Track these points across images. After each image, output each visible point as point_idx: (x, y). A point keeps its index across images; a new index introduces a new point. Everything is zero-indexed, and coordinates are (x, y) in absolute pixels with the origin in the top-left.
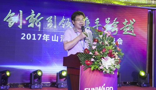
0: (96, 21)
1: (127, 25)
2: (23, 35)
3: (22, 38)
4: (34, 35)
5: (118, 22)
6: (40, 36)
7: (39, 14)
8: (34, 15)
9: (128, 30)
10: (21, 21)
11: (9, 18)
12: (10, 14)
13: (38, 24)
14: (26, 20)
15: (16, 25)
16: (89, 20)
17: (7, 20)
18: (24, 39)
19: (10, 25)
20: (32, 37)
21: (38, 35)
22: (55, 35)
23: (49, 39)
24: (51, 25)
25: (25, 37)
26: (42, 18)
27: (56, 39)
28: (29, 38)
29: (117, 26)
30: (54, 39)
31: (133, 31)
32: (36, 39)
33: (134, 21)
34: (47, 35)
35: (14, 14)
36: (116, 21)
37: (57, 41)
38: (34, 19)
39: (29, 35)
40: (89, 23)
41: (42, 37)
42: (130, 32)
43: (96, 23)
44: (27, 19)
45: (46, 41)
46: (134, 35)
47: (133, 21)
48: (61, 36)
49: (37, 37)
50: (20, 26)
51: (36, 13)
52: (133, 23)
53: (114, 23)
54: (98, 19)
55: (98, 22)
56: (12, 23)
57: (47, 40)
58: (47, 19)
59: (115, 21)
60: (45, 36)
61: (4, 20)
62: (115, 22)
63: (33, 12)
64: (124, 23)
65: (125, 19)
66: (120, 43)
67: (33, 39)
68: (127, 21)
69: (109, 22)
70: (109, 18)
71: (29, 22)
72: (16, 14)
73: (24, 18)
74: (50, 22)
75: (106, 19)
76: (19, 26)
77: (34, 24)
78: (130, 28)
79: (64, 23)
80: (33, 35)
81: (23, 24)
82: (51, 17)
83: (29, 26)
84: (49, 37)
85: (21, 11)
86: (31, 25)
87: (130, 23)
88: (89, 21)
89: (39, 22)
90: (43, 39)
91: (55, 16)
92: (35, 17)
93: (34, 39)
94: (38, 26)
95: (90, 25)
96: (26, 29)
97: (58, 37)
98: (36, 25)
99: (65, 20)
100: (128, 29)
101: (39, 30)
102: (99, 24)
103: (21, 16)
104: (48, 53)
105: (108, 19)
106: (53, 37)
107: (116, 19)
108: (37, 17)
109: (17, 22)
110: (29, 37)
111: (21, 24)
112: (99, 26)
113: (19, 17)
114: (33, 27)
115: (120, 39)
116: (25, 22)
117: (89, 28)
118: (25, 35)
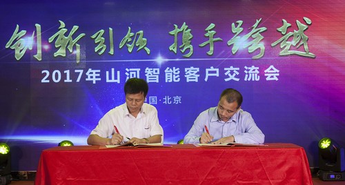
0: (207, 32)
1: (291, 34)
2: (45, 74)
3: (44, 81)
4: (68, 72)
5: (263, 29)
6: (79, 73)
7: (76, 28)
8: (66, 30)
9: (292, 46)
10: (39, 46)
11: (15, 41)
12: (18, 33)
13: (74, 48)
14: (50, 42)
15: (29, 54)
16: (189, 30)
17: (11, 45)
18: (48, 81)
19: (19, 55)
20: (64, 76)
21: (76, 71)
22: (113, 69)
23: (100, 79)
24: (102, 48)
25: (50, 78)
26: (83, 35)
27: (116, 78)
28: (57, 78)
29: (262, 37)
30: (110, 78)
31: (306, 47)
32: (71, 81)
33: (308, 21)
34: (94, 71)
35: (24, 32)
36: (259, 26)
37: (118, 81)
38: (66, 41)
39: (57, 74)
40: (191, 36)
41: (84, 76)
42: (297, 49)
43: (207, 35)
44: (51, 40)
45: (94, 82)
46: (311, 55)
47: (304, 22)
48: (127, 70)
49: (74, 76)
50: (38, 56)
51: (69, 27)
52: (306, 27)
53: (254, 31)
54: (212, 26)
55: (213, 32)
56: (21, 51)
57: (96, 81)
58: (93, 37)
59: (255, 25)
60: (91, 73)
61: (7, 47)
62: (258, 29)
63: (63, 24)
64: (279, 29)
65: (284, 20)
66: (272, 77)
67: (65, 81)
68: (289, 25)
69: (242, 29)
70: (240, 22)
71: (56, 46)
72: (29, 33)
73: (45, 39)
74: (99, 43)
75: (233, 24)
76: (35, 56)
77: (67, 50)
78: (299, 38)
79: (130, 43)
80: (65, 72)
81: (43, 50)
82: (102, 31)
83: (56, 55)
84: (99, 75)
85: (37, 25)
86: (61, 52)
87: (298, 29)
88: (190, 32)
89: (77, 45)
90: (87, 79)
91: (111, 29)
92: (66, 34)
93: (68, 80)
94: (75, 52)
95: (193, 41)
96: (51, 62)
97: (118, 72)
98: (71, 51)
99: (132, 34)
100: (294, 43)
101: (78, 62)
102: (215, 36)
103: (39, 34)
104: (98, 109)
105: (237, 25)
106: (107, 73)
107: (258, 22)
108: (72, 33)
109: (31, 49)
110: (56, 76)
111: (39, 52)
112: (214, 42)
113: (36, 39)
114: (65, 55)
115: (272, 67)
116: (46, 47)
117: (191, 47)
118: (48, 73)
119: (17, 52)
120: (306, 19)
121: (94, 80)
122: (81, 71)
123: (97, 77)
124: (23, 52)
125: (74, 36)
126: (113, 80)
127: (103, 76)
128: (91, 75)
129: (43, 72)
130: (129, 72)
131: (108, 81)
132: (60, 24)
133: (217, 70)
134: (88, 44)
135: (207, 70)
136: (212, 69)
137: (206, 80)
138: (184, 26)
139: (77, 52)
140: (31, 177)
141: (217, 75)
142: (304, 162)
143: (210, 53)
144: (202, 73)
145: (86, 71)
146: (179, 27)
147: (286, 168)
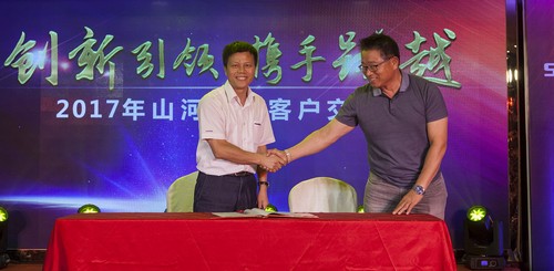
0: (303, 47)
1: (425, 52)
2: (63, 105)
3: (59, 115)
4: (96, 103)
6: (113, 105)
7: (109, 38)
8: (94, 41)
9: (427, 70)
10: (54, 63)
11: (19, 55)
12: (24, 45)
13: (107, 67)
14: (70, 58)
15: (39, 76)
16: (277, 44)
17: (13, 62)
18: (67, 116)
19: (24, 76)
20: (90, 109)
21: (108, 102)
22: (163, 100)
23: (143, 114)
24: (147, 69)
25: (69, 111)
26: (119, 48)
27: (167, 113)
28: (79, 112)
30: (159, 113)
31: (447, 72)
32: (100, 116)
33: (452, 34)
34: (135, 103)
35: (32, 43)
37: (171, 117)
38: (95, 57)
39: (79, 105)
41: (120, 109)
42: (435, 75)
43: (302, 52)
44: (72, 55)
45: (135, 119)
46: (455, 83)
47: (445, 36)
48: (184, 101)
49: (105, 109)
50: (53, 79)
51: (99, 37)
52: (447, 43)
54: (311, 38)
55: (312, 48)
56: (27, 70)
57: (138, 117)
58: (135, 52)
60: (131, 105)
61: (6, 65)
63: (90, 32)
64: (409, 46)
65: (415, 32)
67: (92, 116)
68: (423, 39)
69: (354, 44)
70: (352, 34)
71: (80, 65)
72: (39, 45)
73: (63, 54)
74: (143, 61)
75: (341, 37)
76: (48, 79)
77: (95, 70)
78: (438, 60)
79: (190, 61)
80: (92, 103)
81: (60, 70)
82: (148, 43)
83: (79, 77)
84: (142, 108)
85: (53, 34)
86: (87, 74)
87: (435, 45)
88: (279, 47)
89: (111, 63)
90: (124, 114)
91: (161, 41)
92: (95, 47)
93: (96, 115)
94: (107, 74)
95: (281, 61)
96: (72, 88)
97: (171, 105)
98: (101, 72)
99: (192, 49)
100: (430, 66)
101: (111, 88)
102: (314, 54)
103: (55, 46)
104: (140, 157)
105: (346, 37)
106: (155, 105)
108: (103, 46)
109: (42, 68)
110: (79, 109)
111: (54, 72)
112: (313, 62)
113: (49, 53)
114: (92, 78)
116: (65, 66)
117: (279, 69)
118: (66, 104)
119: (21, 72)
120: (447, 31)
121: (135, 116)
122: (116, 102)
123: (138, 111)
124: (31, 73)
125: (106, 51)
126: (163, 116)
127: (148, 109)
128: (131, 108)
129: (59, 102)
130: (187, 105)
131: (155, 117)
132: (86, 32)
133: (317, 104)
134: (126, 63)
135: (302, 103)
136: (310, 102)
137: (300, 117)
138: (270, 38)
139: (111, 73)
140: (37, 258)
141: (317, 111)
142: (445, 241)
143: (307, 78)
144: (294, 108)
145: (122, 101)
146: (262, 40)
147: (418, 249)
